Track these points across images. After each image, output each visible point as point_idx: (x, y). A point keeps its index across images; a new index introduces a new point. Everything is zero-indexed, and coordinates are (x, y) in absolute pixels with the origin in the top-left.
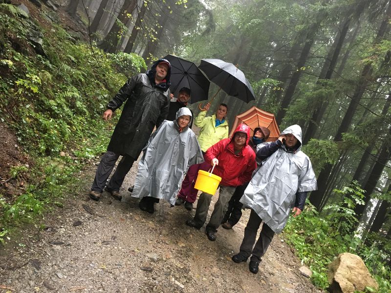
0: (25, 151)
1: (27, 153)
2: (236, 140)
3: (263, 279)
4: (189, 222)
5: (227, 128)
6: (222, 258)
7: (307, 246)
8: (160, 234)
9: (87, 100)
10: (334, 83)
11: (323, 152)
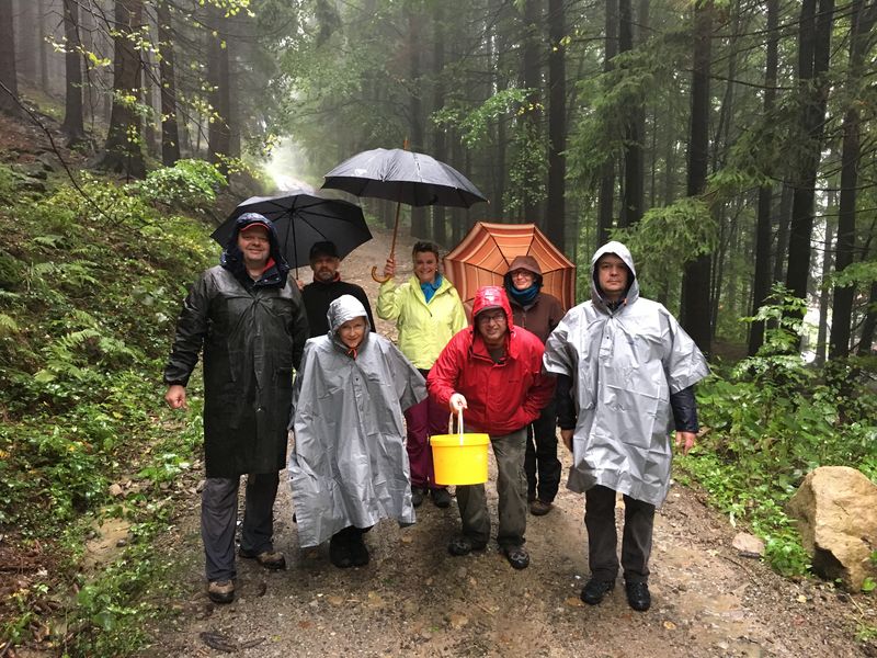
0: (24, 537)
1: (31, 538)
2: (484, 331)
3: (667, 619)
4: (455, 549)
5: (454, 291)
6: (561, 610)
7: (728, 472)
8: (403, 617)
9: (122, 319)
10: (646, 53)
11: (680, 236)
